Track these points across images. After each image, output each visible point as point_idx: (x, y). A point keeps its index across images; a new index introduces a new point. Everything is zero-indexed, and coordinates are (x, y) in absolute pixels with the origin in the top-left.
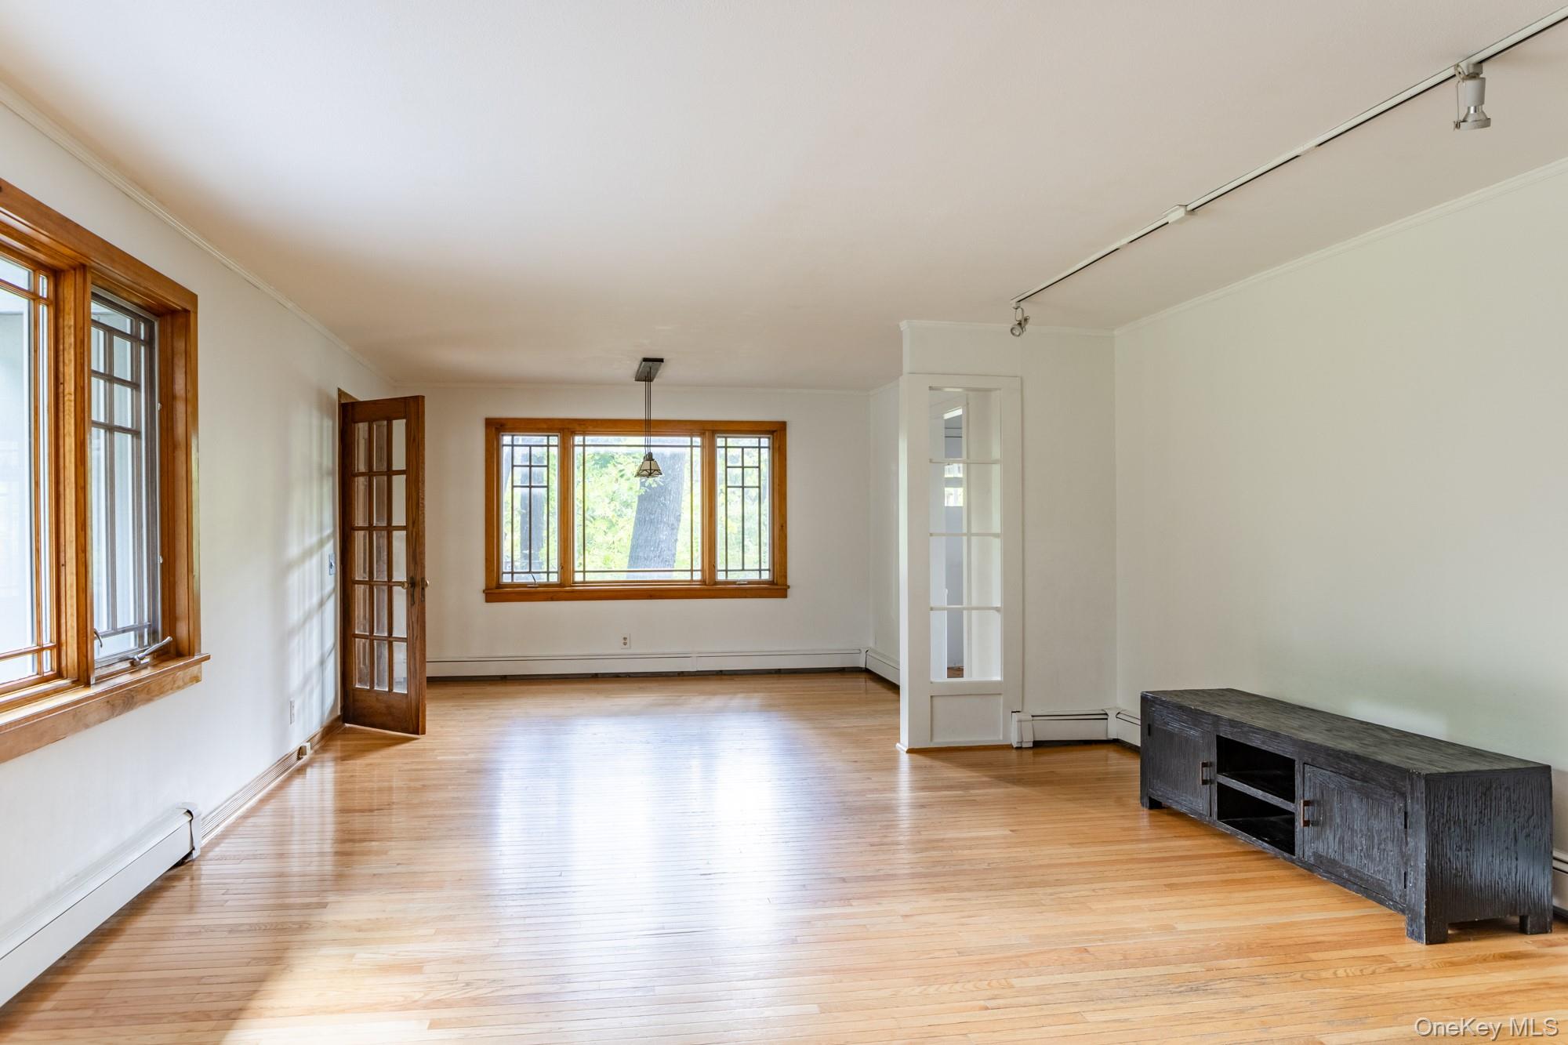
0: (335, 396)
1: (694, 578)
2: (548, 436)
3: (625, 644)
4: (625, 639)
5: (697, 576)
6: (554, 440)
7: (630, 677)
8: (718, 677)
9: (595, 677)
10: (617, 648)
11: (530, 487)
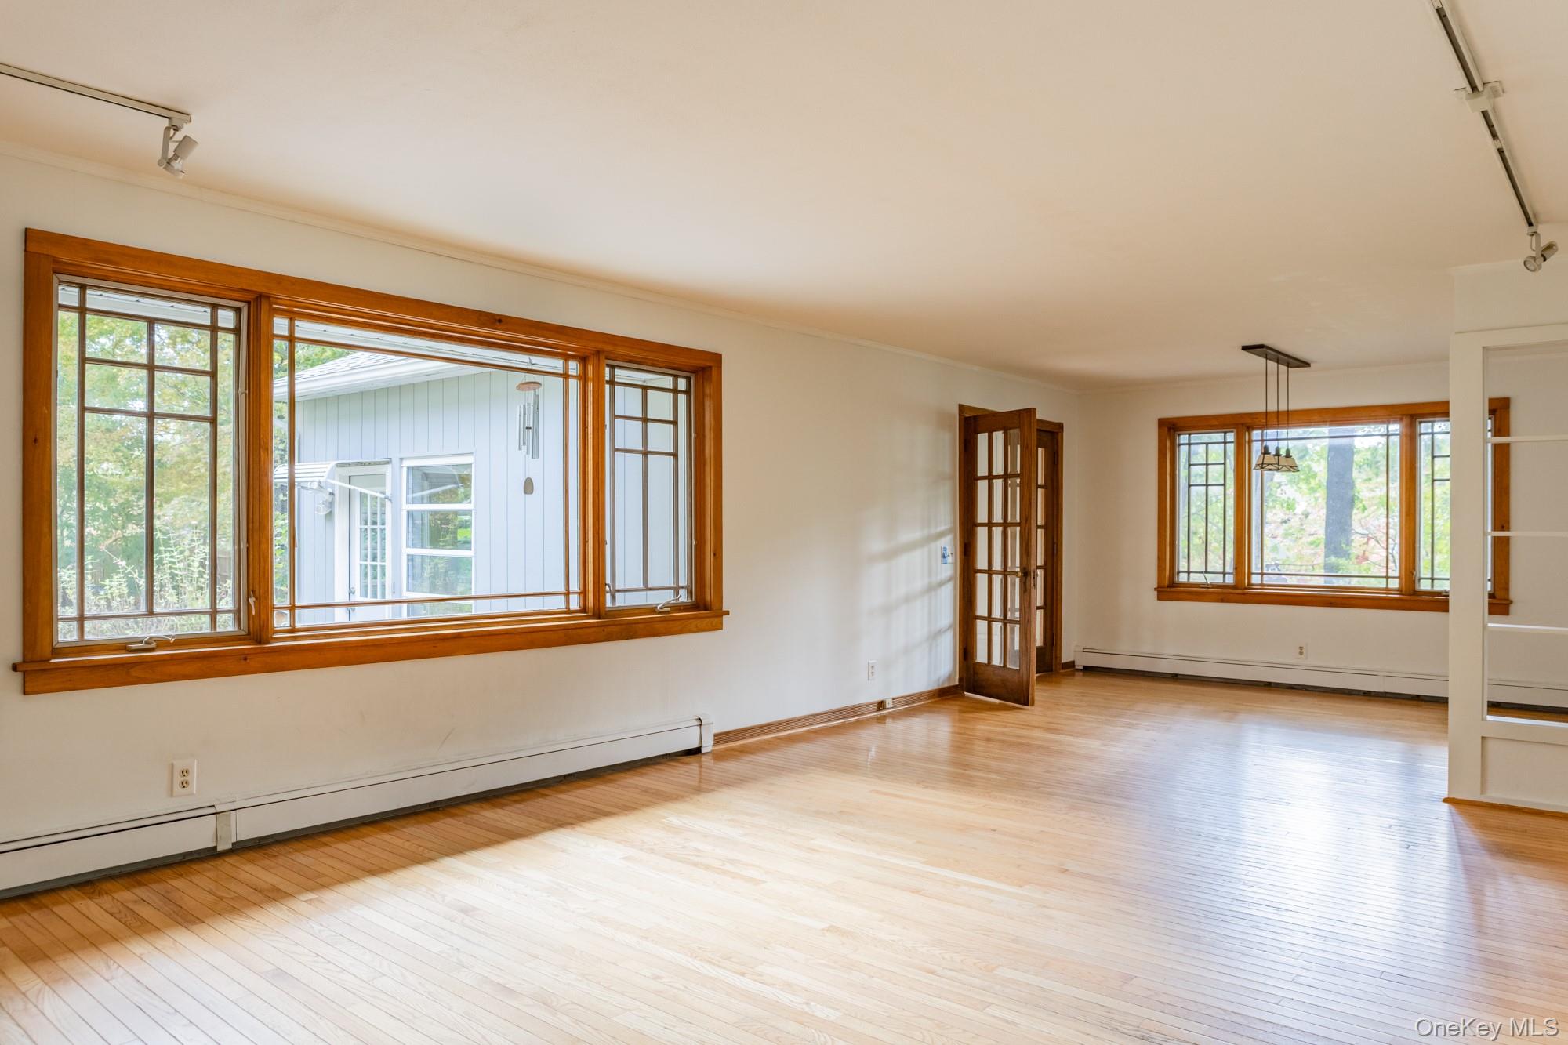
0: (956, 411)
1: (1390, 586)
2: (1225, 433)
3: (1301, 654)
4: (1301, 648)
5: (1394, 584)
6: (1231, 437)
7: (1306, 690)
8: (1415, 702)
9: (1268, 686)
10: (1291, 658)
11: (1207, 485)
